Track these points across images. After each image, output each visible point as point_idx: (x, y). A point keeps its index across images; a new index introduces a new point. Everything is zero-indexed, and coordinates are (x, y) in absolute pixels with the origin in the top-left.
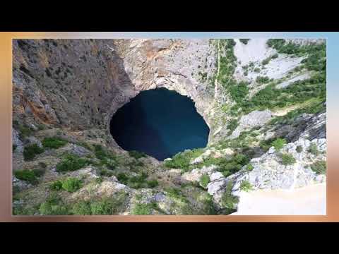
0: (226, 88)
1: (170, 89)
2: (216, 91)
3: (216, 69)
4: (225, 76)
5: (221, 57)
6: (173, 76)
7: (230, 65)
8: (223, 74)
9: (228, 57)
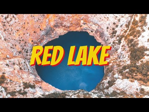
0: (129, 47)
1: (90, 34)
2: (121, 47)
3: (126, 29)
4: (131, 37)
5: (134, 20)
6: (93, 25)
7: (139, 29)
8: (131, 35)
9: (141, 21)
